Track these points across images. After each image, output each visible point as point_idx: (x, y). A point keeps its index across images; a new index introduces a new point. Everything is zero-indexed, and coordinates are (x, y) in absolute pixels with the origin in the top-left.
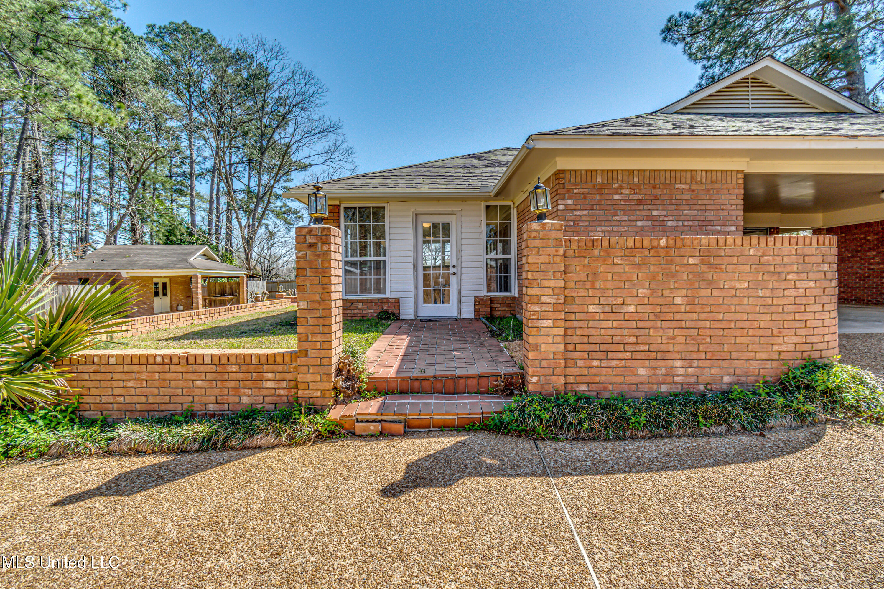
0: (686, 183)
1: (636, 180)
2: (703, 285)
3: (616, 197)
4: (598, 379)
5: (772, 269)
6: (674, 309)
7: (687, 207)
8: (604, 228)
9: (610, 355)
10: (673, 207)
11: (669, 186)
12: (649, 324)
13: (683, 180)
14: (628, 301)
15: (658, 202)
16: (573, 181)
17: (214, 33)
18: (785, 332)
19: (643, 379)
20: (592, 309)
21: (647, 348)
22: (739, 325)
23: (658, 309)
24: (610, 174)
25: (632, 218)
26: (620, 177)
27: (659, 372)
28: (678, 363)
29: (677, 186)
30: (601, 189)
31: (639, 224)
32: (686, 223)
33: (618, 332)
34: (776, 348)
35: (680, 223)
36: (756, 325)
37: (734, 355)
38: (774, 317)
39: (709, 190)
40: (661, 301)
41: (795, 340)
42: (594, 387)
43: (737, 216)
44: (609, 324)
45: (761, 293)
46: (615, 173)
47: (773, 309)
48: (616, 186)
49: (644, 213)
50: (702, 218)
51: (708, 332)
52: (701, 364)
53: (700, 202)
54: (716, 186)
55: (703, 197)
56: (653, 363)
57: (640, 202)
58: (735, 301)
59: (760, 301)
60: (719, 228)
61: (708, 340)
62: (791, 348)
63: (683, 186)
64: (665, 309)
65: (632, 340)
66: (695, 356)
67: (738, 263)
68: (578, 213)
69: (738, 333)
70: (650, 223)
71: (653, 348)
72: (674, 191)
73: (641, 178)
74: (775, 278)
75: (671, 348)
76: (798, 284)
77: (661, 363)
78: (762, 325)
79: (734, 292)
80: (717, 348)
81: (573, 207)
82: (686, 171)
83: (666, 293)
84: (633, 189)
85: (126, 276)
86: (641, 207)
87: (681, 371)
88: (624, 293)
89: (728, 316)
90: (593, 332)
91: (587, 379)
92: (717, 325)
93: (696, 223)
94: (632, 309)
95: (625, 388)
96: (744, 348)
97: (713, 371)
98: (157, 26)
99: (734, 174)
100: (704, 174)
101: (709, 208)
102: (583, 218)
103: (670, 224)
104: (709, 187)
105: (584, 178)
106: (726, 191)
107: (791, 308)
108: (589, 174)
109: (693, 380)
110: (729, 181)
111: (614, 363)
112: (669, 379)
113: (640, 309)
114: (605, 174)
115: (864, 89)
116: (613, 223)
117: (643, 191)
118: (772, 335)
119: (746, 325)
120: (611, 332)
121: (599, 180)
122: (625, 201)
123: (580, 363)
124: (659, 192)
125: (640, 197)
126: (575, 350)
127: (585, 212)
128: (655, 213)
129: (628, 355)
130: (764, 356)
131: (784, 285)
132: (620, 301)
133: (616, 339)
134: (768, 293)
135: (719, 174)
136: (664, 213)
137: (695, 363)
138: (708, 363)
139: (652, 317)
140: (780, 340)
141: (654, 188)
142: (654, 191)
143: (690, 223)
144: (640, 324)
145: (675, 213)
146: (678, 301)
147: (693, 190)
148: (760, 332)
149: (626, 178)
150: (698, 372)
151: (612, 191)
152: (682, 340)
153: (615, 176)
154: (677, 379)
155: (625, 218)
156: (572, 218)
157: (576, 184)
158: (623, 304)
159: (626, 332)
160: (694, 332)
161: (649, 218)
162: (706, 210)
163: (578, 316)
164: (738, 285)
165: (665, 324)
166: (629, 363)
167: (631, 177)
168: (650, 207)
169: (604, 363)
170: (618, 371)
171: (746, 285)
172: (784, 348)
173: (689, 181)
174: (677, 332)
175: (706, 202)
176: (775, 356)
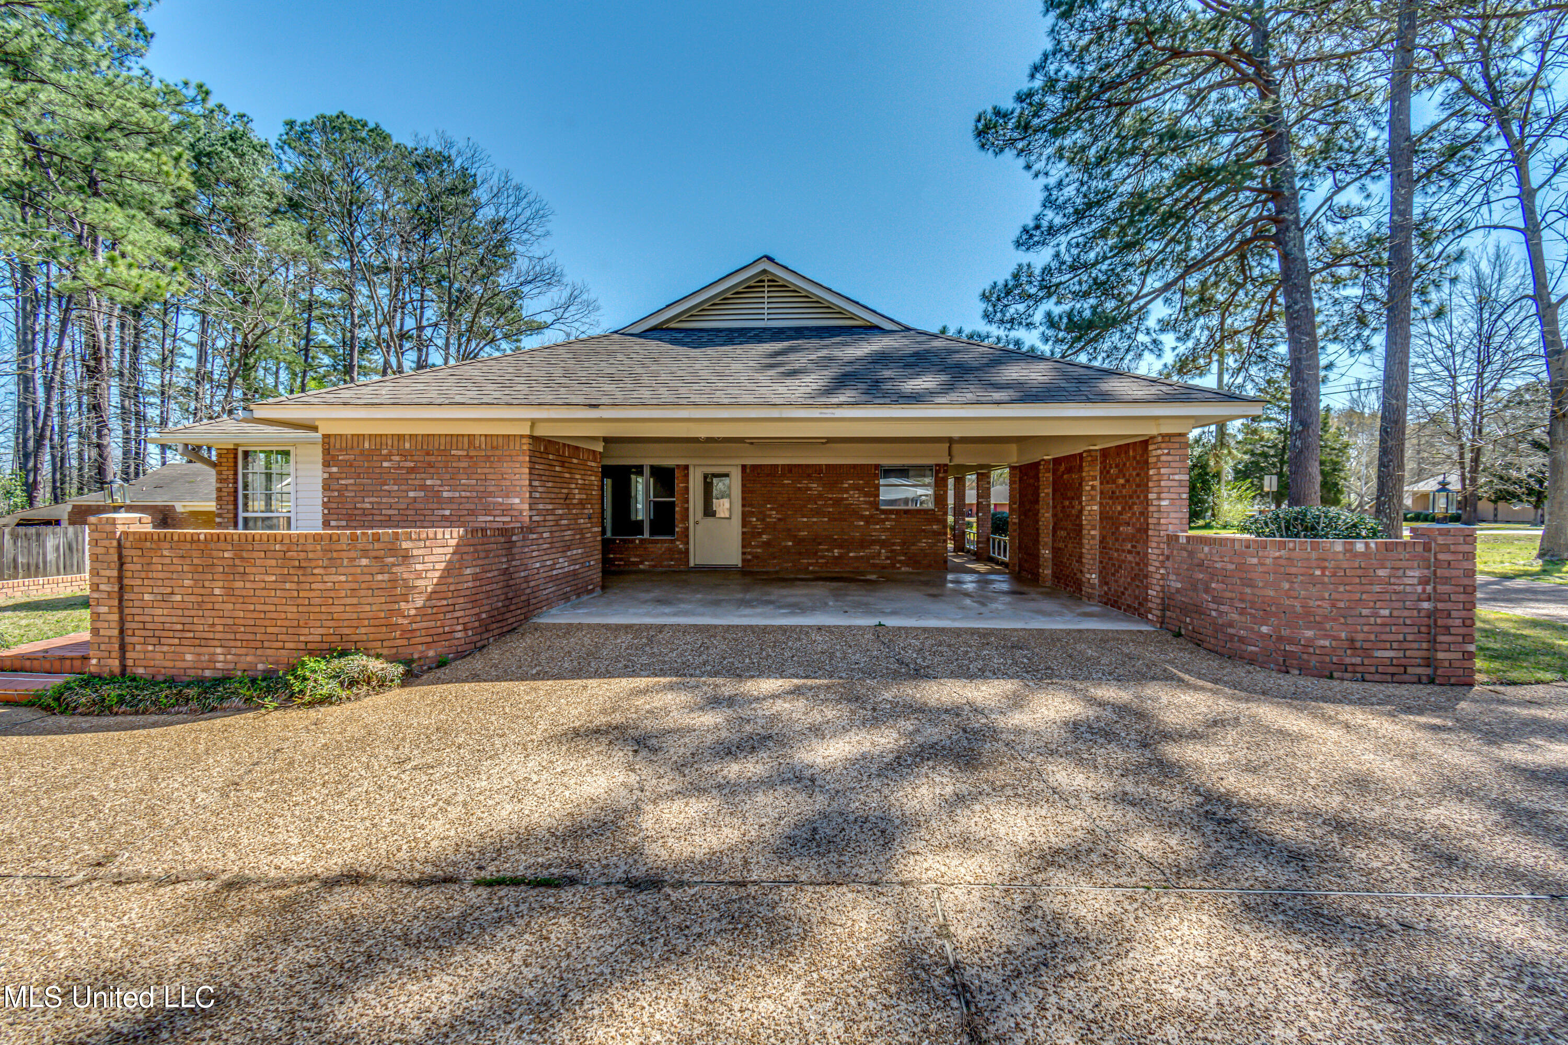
0: (462, 449)
1: (407, 445)
2: (237, 577)
3: (385, 464)
4: (152, 663)
5: (297, 563)
6: (213, 599)
7: (465, 476)
8: (372, 499)
9: (163, 640)
10: (448, 476)
11: (445, 452)
12: (193, 613)
13: (460, 446)
14: (176, 590)
15: (432, 470)
16: (338, 446)
17: (386, 128)
18: (311, 623)
19: (190, 665)
20: (147, 597)
21: (191, 635)
22: (269, 615)
23: (200, 599)
24: (378, 439)
25: (403, 487)
26: (390, 442)
27: (203, 658)
28: (219, 650)
29: (453, 452)
30: (368, 455)
31: (411, 494)
32: (463, 494)
33: (168, 619)
34: (302, 638)
35: (457, 495)
36: (283, 616)
37: (266, 644)
38: (300, 609)
39: (489, 457)
40: (202, 591)
41: (321, 631)
42: (150, 670)
43: (521, 486)
44: (160, 612)
45: (288, 586)
46: (384, 438)
47: (300, 601)
48: (385, 452)
49: (416, 482)
50: (482, 489)
51: (241, 622)
52: (238, 651)
53: (479, 471)
54: (499, 453)
55: (483, 464)
56: (198, 650)
57: (411, 470)
58: (265, 593)
59: (286, 594)
60: (500, 500)
61: (242, 629)
62: (319, 639)
63: (460, 453)
64: (206, 599)
65: (179, 627)
66: (232, 643)
67: (265, 558)
68: (343, 482)
69: (267, 623)
70: (422, 494)
71: (198, 635)
72: (449, 458)
73: (413, 443)
74: (300, 572)
75: (211, 635)
76: (326, 578)
77: (205, 650)
78: (289, 616)
79: (263, 585)
80: (251, 637)
81: (338, 475)
82: (463, 435)
83: (207, 584)
84: (404, 455)
85: (182, 510)
86: (413, 476)
87: (221, 658)
88: (173, 583)
89: (259, 607)
90: (148, 619)
91: (144, 663)
92: (249, 615)
93: (475, 494)
94: (179, 598)
95: (175, 672)
96: (273, 637)
97: (249, 659)
98: (298, 124)
99: (518, 439)
100: (483, 438)
101: (490, 477)
102: (350, 488)
103: (445, 494)
104: (489, 453)
105: (350, 443)
106: (508, 459)
107: (318, 601)
108: (355, 439)
109: (231, 666)
110: (512, 447)
111: (165, 649)
112: (212, 665)
113: (186, 598)
114: (373, 439)
115: (1297, 221)
116: (383, 494)
117: (415, 458)
118: (299, 626)
119: (274, 615)
120: (163, 619)
121: (367, 445)
122: (395, 468)
123: (138, 647)
124: (432, 459)
125: (412, 465)
126: (134, 635)
127: (352, 481)
128: (429, 482)
129: (176, 641)
130: (291, 645)
131: (311, 579)
132: (169, 590)
133: (167, 626)
134: (294, 586)
135: (500, 440)
136: (439, 482)
137: (233, 651)
138: (243, 651)
139: (196, 606)
140: (306, 631)
141: (428, 454)
142: (428, 458)
143: (468, 494)
144: (187, 613)
145: (451, 482)
146: (217, 591)
147: (471, 457)
148: (287, 623)
149: (396, 443)
150: (236, 659)
151: (380, 458)
152: (220, 628)
153: (384, 441)
154: (219, 665)
155: (396, 488)
156: (337, 487)
157: (341, 450)
158: (172, 593)
159: (174, 619)
160: (230, 621)
161: (423, 487)
162: (486, 480)
163: (136, 603)
164: (267, 578)
165: (207, 613)
166: (178, 649)
167: (401, 443)
168: (423, 476)
169: (158, 648)
170: (168, 656)
171: (274, 578)
172: (310, 638)
173: (466, 446)
174: (217, 621)
175: (486, 471)
176: (302, 646)
